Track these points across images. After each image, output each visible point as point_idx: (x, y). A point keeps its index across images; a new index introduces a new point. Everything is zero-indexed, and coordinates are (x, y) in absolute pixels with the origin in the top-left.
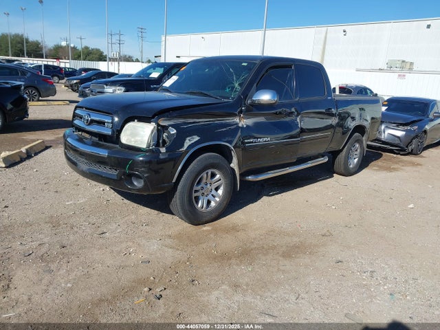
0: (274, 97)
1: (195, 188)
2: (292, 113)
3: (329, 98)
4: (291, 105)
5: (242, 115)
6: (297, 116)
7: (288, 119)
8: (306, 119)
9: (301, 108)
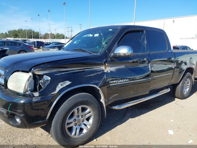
0: (129, 51)
1: (68, 121)
2: (144, 61)
3: (170, 51)
4: (144, 56)
5: (107, 64)
6: (149, 63)
7: (141, 66)
8: (155, 65)
9: (150, 58)
